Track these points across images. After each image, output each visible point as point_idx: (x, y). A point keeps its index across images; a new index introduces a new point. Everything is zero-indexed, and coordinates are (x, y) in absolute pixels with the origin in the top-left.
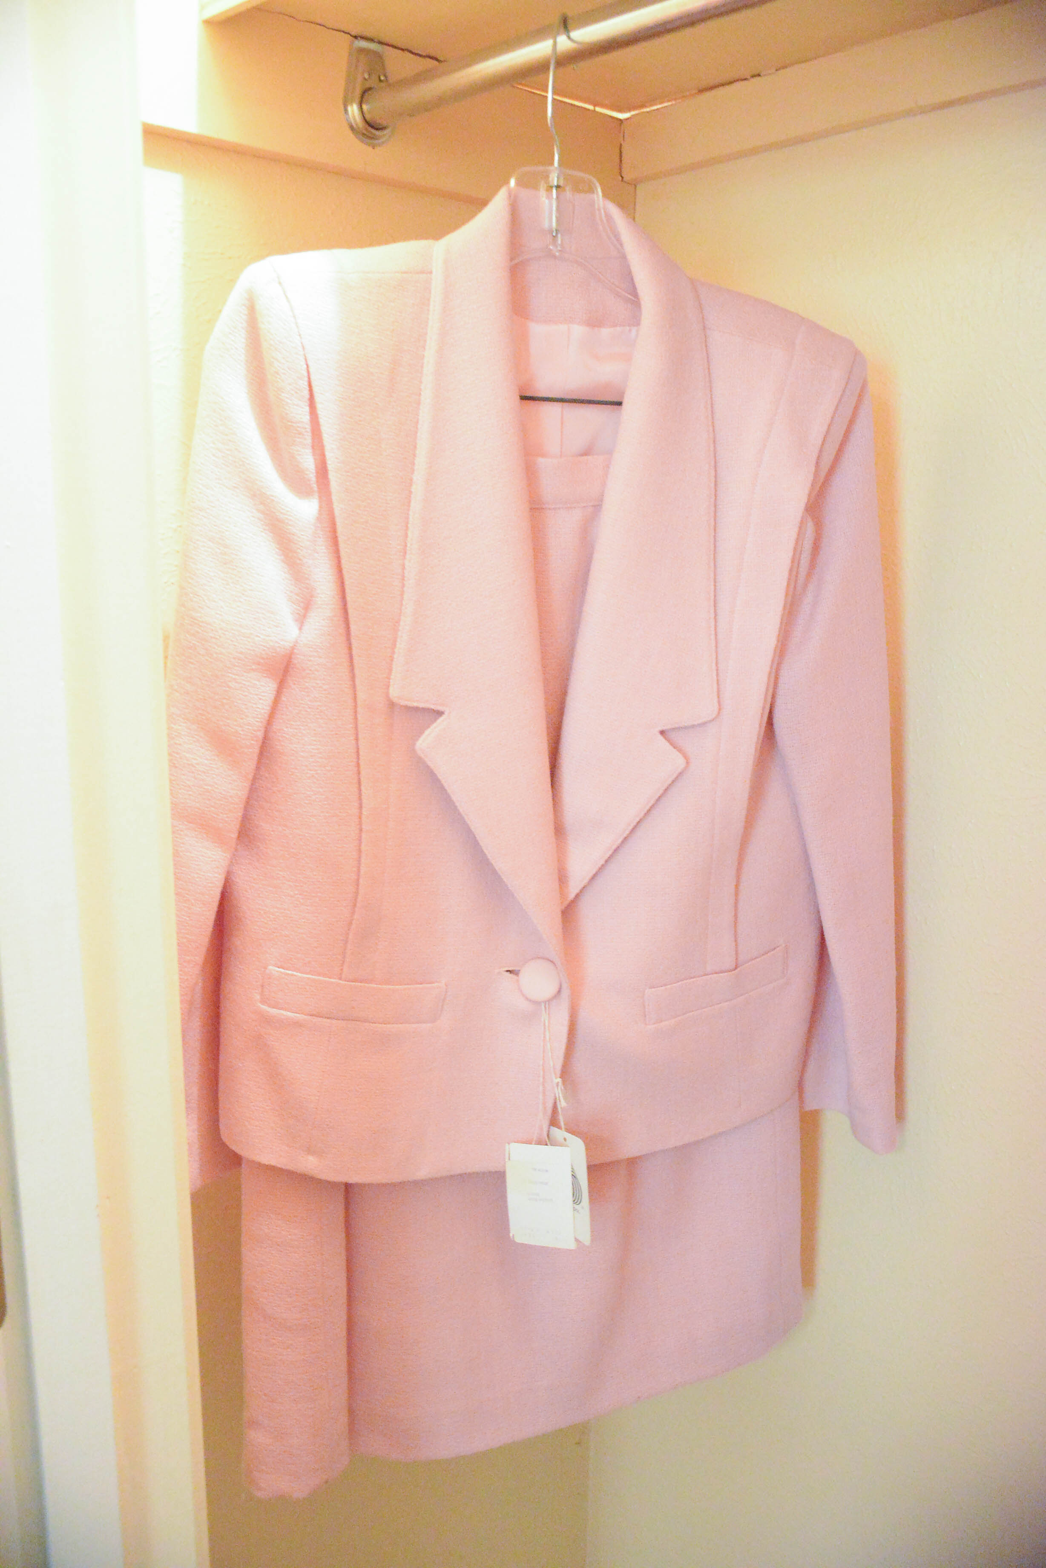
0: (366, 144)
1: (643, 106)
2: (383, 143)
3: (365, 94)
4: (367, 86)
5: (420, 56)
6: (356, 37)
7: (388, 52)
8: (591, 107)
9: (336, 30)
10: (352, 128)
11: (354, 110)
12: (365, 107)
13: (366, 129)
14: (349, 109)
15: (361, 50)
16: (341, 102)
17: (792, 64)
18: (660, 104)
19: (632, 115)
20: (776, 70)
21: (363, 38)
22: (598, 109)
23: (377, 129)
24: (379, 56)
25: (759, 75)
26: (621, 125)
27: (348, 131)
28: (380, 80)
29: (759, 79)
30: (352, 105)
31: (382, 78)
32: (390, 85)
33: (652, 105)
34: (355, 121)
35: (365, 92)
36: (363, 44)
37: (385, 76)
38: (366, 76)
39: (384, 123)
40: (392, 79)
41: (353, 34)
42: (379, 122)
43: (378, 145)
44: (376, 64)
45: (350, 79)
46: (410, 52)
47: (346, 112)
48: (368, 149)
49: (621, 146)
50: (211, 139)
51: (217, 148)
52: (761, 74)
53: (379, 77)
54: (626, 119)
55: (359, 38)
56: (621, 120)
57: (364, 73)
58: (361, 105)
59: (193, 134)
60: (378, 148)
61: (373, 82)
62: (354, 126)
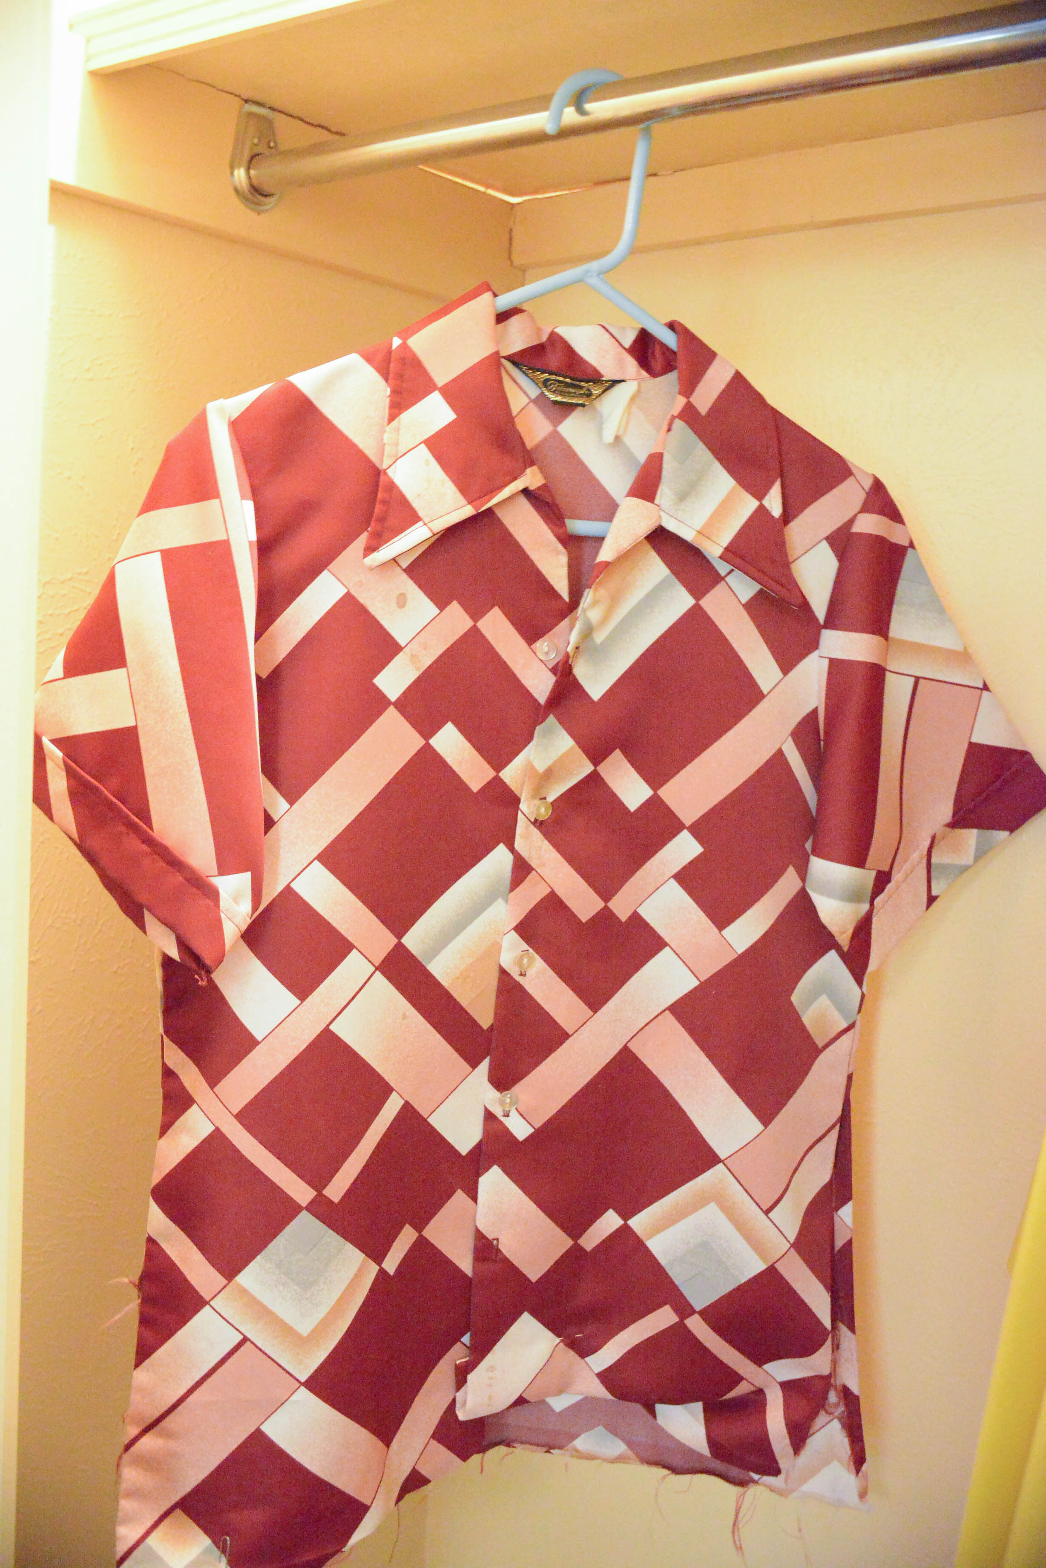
0: (251, 209)
1: (536, 192)
2: (267, 211)
3: (253, 159)
4: (256, 151)
5: (312, 125)
6: (247, 101)
7: (280, 120)
8: (481, 189)
9: (228, 92)
10: (237, 190)
11: (240, 174)
12: (252, 172)
13: (252, 194)
14: (236, 172)
15: (250, 114)
16: (227, 160)
17: (691, 168)
18: (555, 192)
19: (525, 201)
20: (674, 170)
21: (254, 102)
22: (490, 192)
23: (266, 196)
24: (269, 123)
25: (655, 175)
26: (512, 209)
27: (233, 193)
28: (270, 147)
30: (239, 171)
31: (272, 144)
32: (282, 153)
33: (545, 192)
34: (240, 183)
35: (254, 157)
36: (254, 109)
37: (275, 143)
38: (256, 141)
39: (272, 191)
40: (282, 147)
41: (245, 98)
42: (266, 189)
43: (263, 211)
44: (266, 129)
45: (238, 141)
46: (302, 120)
47: (232, 174)
48: (252, 215)
49: (511, 230)
50: (88, 192)
51: (93, 201)
52: (659, 174)
53: (269, 142)
54: (518, 204)
55: (250, 103)
56: (512, 205)
57: (253, 137)
58: (248, 169)
59: (71, 187)
60: (263, 215)
61: (262, 149)
62: (239, 187)
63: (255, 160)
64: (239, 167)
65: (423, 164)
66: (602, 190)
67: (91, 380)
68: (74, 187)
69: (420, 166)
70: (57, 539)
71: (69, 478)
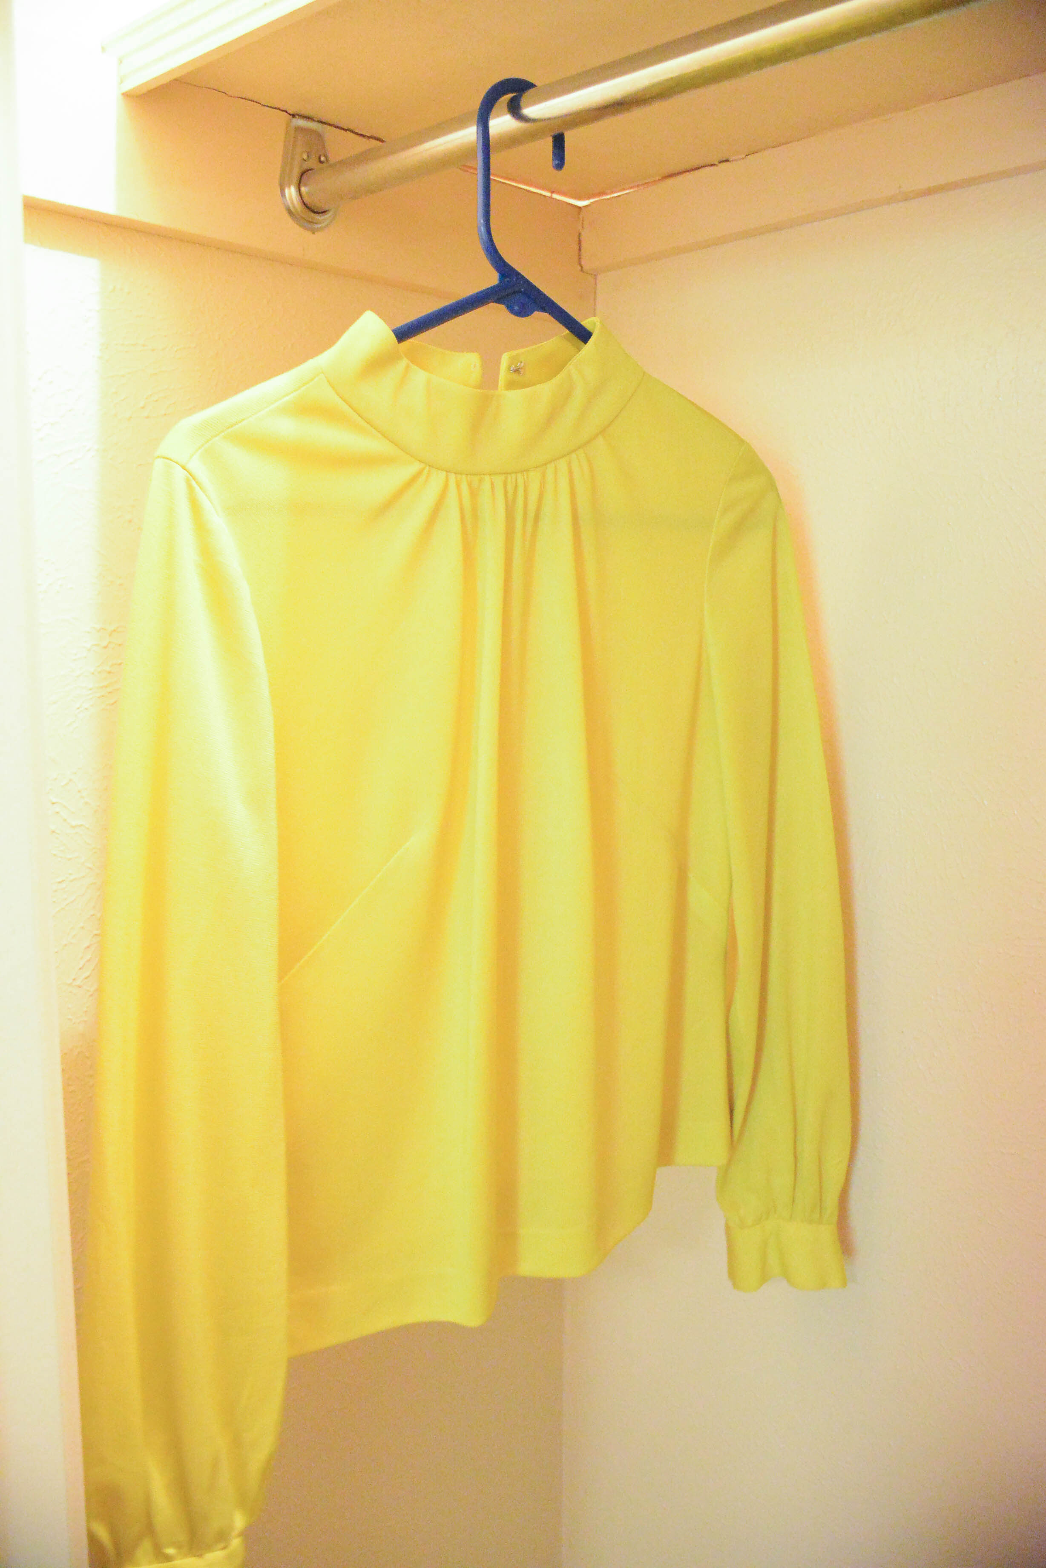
0: (305, 229)
1: (604, 193)
2: (324, 227)
3: (303, 175)
4: (306, 166)
5: (363, 136)
6: (293, 116)
7: (329, 132)
8: (548, 194)
9: (273, 108)
10: (290, 212)
11: (291, 192)
12: (303, 189)
13: (305, 213)
14: (287, 191)
15: (299, 129)
16: (276, 183)
17: (764, 149)
19: (592, 203)
20: (747, 155)
21: (303, 117)
22: (555, 196)
23: (317, 213)
24: (319, 136)
25: (728, 161)
26: (579, 213)
27: (286, 215)
28: (321, 162)
29: (727, 164)
31: (322, 159)
32: (331, 166)
33: (613, 193)
34: (292, 203)
35: (304, 173)
36: (301, 123)
37: (326, 157)
38: (305, 157)
39: (325, 207)
40: (332, 160)
41: (292, 112)
42: (320, 206)
43: (318, 230)
44: (315, 144)
45: (287, 159)
46: (352, 131)
47: (283, 194)
48: (308, 234)
49: (580, 234)
50: (131, 221)
51: (138, 231)
53: (320, 158)
54: (583, 207)
55: (297, 117)
56: (579, 209)
57: (303, 153)
58: (299, 187)
59: (111, 216)
60: (319, 235)
61: (312, 163)
62: (292, 209)
63: (305, 176)
64: (289, 187)
66: (671, 181)
67: (147, 417)
68: (116, 217)
70: (121, 585)
71: (130, 521)
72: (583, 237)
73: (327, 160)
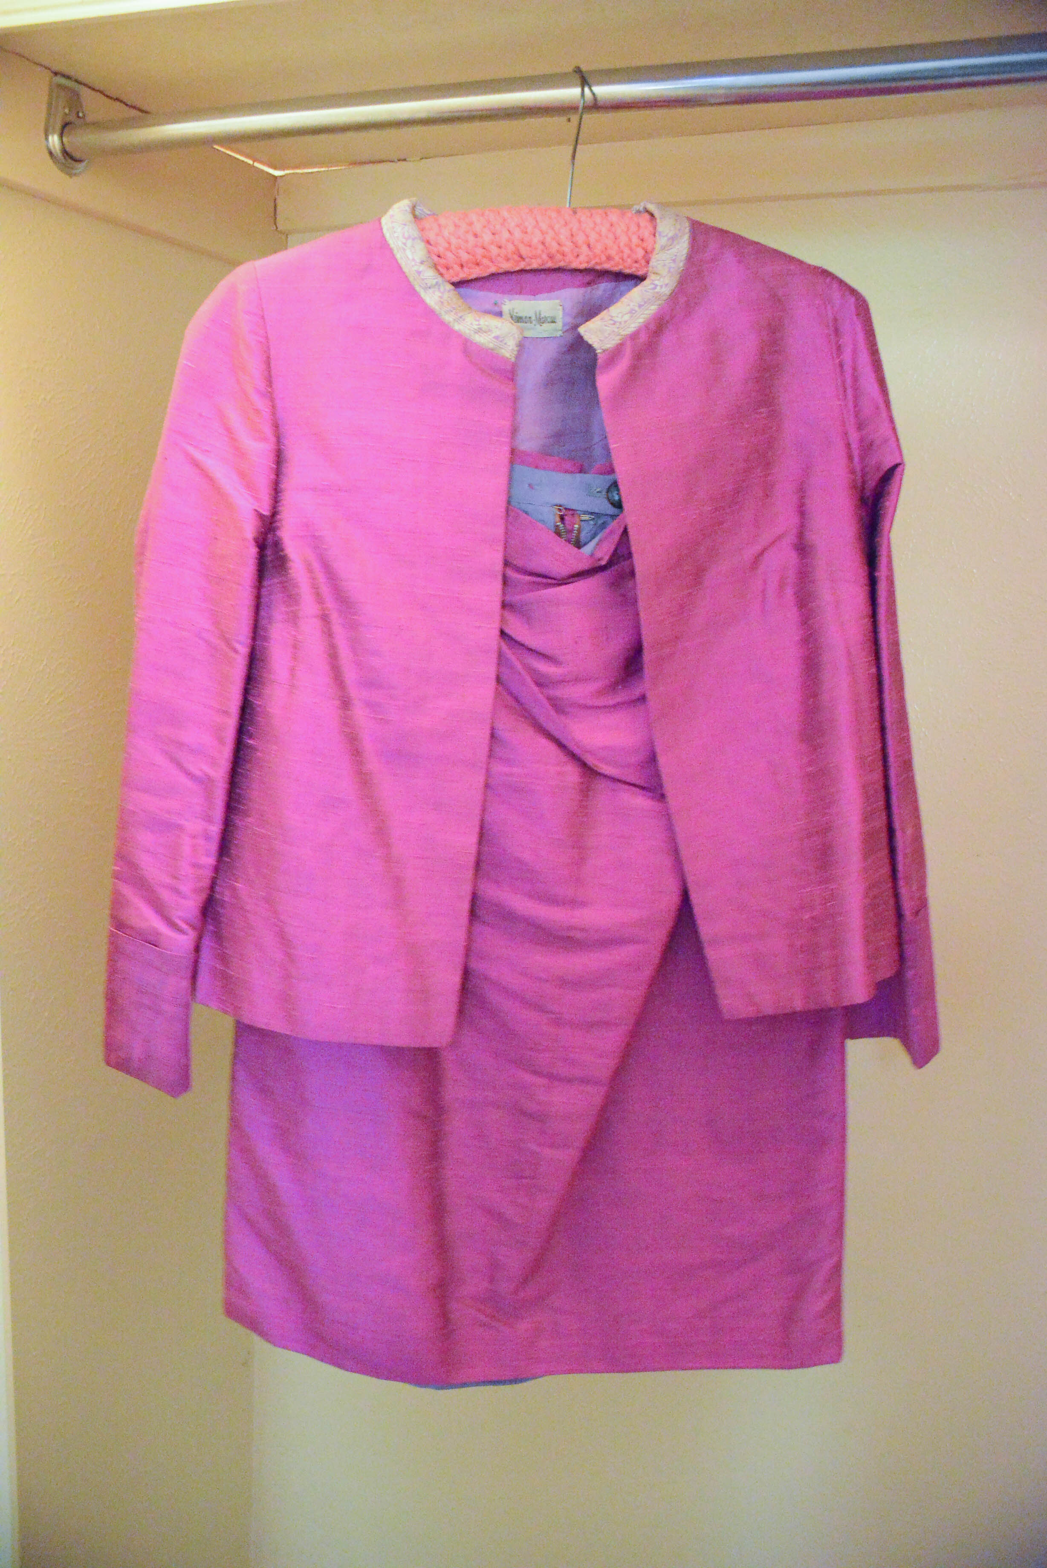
0: (64, 172)
1: (297, 167)
2: (78, 174)
3: (65, 127)
4: (68, 120)
6: (56, 74)
7: (84, 92)
8: (250, 162)
9: (41, 66)
10: (51, 153)
11: (54, 140)
12: (65, 139)
13: (65, 158)
14: (50, 138)
15: (59, 86)
17: (437, 156)
18: (319, 168)
19: (286, 174)
20: (421, 159)
21: (64, 76)
22: (256, 164)
23: (77, 161)
24: (77, 95)
25: (405, 160)
26: (275, 181)
27: (47, 155)
28: (78, 117)
29: (404, 163)
30: (53, 137)
31: (81, 115)
32: (89, 124)
33: (305, 168)
34: (54, 145)
35: (65, 125)
36: (63, 81)
37: (83, 113)
38: (67, 111)
39: (83, 157)
40: (89, 119)
41: (54, 71)
42: (77, 155)
43: (75, 175)
44: (74, 101)
45: (51, 109)
47: (47, 139)
48: (64, 177)
49: (275, 199)
52: (407, 159)
53: (78, 112)
54: (280, 176)
55: (59, 76)
56: (275, 178)
57: (64, 107)
58: (61, 136)
60: (75, 178)
61: (72, 118)
62: (53, 151)
63: (66, 130)
64: (53, 133)
65: (217, 144)
66: (357, 169)
69: (216, 147)
72: (279, 202)
73: (84, 115)
